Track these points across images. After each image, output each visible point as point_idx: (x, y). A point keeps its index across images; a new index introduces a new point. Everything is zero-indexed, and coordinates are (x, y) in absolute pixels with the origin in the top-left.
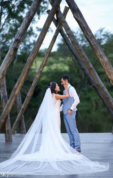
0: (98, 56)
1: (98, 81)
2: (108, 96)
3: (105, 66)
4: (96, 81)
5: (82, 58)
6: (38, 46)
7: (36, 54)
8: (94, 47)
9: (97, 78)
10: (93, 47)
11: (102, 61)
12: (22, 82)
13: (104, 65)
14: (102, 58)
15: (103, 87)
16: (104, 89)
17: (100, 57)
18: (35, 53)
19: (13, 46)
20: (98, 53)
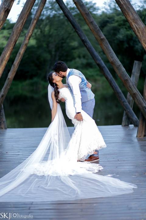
0: (131, 21)
1: (112, 57)
2: (126, 77)
3: (141, 35)
4: (110, 56)
5: (90, 26)
6: (29, 9)
7: (25, 20)
8: (125, 7)
9: (111, 52)
10: (123, 7)
11: (137, 28)
12: (7, 58)
13: (139, 33)
14: (136, 23)
15: (119, 65)
16: (121, 68)
17: (133, 22)
18: (25, 18)
19: (4, 6)
20: (131, 16)
